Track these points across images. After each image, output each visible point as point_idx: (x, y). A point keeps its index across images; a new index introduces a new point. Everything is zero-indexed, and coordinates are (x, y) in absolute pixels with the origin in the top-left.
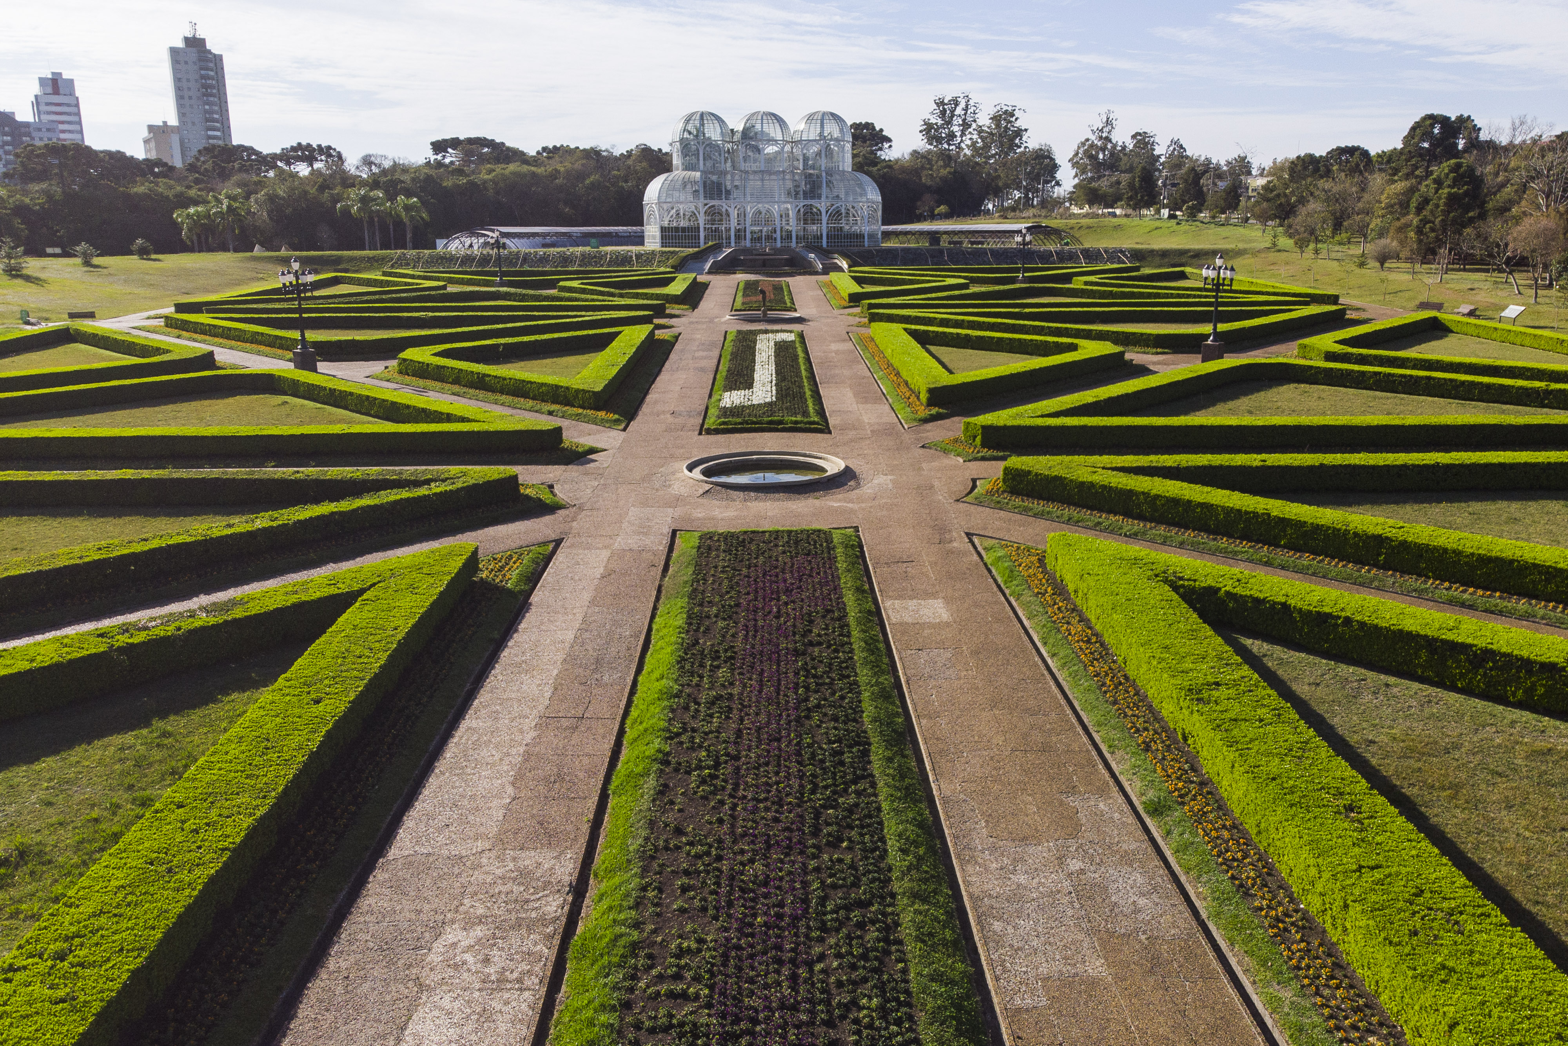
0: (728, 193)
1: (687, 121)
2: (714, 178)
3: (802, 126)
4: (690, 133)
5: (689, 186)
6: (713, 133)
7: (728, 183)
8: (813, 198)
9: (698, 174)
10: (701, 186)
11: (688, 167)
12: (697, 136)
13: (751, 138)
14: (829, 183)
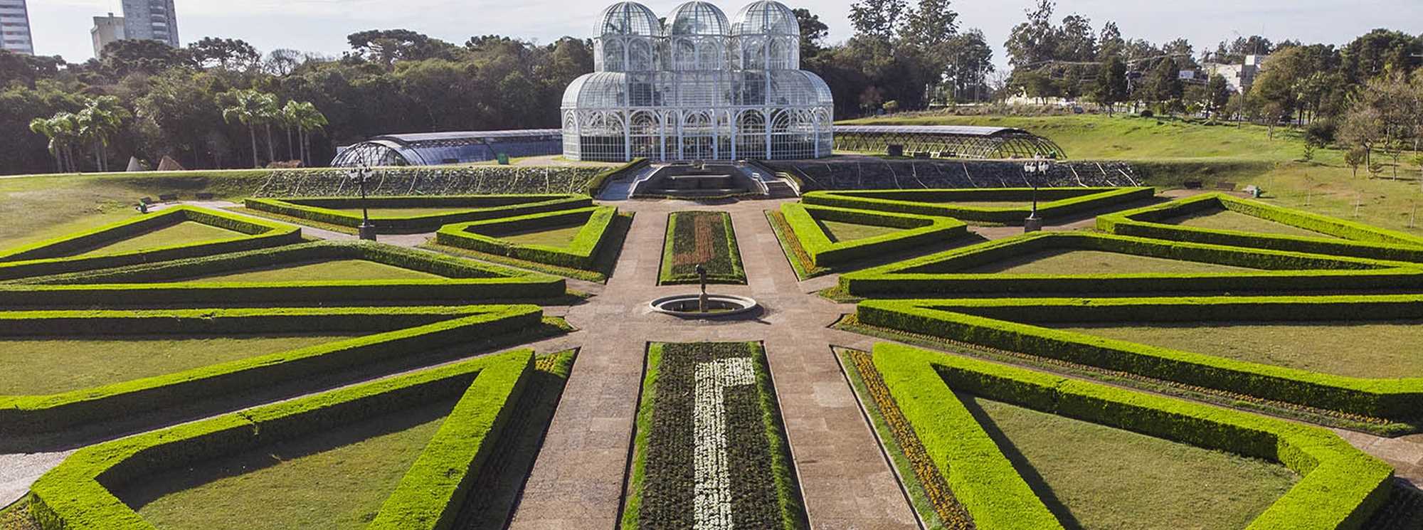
0: (657, 95)
1: (611, 13)
2: (642, 79)
3: (742, 19)
4: (614, 28)
5: (612, 90)
6: (641, 27)
7: (657, 85)
8: (755, 102)
9: (623, 75)
10: (627, 88)
11: (610, 68)
12: (622, 31)
13: (683, 33)
14: (773, 83)
